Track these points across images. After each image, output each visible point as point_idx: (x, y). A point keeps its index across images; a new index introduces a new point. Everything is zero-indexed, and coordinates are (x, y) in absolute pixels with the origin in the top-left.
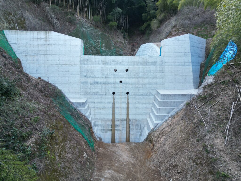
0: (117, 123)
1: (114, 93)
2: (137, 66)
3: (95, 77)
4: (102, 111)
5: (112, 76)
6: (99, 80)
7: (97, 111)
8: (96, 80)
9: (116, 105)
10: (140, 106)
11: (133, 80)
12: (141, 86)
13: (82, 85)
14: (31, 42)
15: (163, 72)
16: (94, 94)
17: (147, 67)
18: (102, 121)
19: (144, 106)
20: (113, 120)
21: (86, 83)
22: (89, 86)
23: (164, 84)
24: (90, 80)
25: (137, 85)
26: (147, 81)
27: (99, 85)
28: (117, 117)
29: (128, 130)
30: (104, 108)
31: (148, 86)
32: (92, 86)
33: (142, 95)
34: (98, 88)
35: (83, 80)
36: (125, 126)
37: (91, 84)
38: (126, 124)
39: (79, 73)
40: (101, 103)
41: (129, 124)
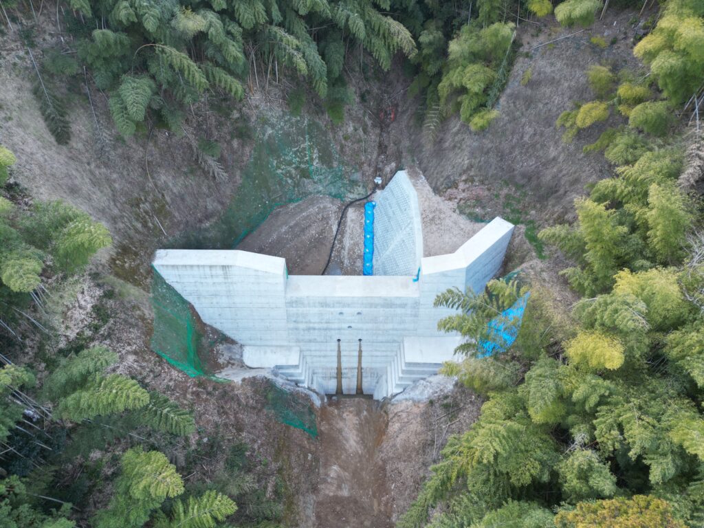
0: (343, 371)
1: (339, 340)
2: (375, 309)
3: (310, 322)
4: (322, 359)
5: (336, 321)
6: (316, 326)
7: (315, 359)
8: (311, 325)
9: (342, 354)
10: (379, 354)
11: (369, 326)
12: (381, 332)
13: (290, 332)
14: (203, 281)
15: (416, 316)
16: (310, 341)
17: (392, 310)
18: (323, 369)
19: (385, 354)
20: (339, 369)
21: (297, 329)
22: (302, 332)
23: (416, 330)
24: (302, 326)
25: (374, 332)
26: (390, 326)
27: (316, 331)
28: (344, 365)
29: (360, 378)
30: (325, 356)
31: (391, 332)
32: (306, 332)
33: (382, 342)
34: (315, 335)
35: (292, 325)
36: (356, 374)
37: (304, 330)
38: (358, 373)
39: (286, 318)
40: (320, 351)
41: (362, 373)
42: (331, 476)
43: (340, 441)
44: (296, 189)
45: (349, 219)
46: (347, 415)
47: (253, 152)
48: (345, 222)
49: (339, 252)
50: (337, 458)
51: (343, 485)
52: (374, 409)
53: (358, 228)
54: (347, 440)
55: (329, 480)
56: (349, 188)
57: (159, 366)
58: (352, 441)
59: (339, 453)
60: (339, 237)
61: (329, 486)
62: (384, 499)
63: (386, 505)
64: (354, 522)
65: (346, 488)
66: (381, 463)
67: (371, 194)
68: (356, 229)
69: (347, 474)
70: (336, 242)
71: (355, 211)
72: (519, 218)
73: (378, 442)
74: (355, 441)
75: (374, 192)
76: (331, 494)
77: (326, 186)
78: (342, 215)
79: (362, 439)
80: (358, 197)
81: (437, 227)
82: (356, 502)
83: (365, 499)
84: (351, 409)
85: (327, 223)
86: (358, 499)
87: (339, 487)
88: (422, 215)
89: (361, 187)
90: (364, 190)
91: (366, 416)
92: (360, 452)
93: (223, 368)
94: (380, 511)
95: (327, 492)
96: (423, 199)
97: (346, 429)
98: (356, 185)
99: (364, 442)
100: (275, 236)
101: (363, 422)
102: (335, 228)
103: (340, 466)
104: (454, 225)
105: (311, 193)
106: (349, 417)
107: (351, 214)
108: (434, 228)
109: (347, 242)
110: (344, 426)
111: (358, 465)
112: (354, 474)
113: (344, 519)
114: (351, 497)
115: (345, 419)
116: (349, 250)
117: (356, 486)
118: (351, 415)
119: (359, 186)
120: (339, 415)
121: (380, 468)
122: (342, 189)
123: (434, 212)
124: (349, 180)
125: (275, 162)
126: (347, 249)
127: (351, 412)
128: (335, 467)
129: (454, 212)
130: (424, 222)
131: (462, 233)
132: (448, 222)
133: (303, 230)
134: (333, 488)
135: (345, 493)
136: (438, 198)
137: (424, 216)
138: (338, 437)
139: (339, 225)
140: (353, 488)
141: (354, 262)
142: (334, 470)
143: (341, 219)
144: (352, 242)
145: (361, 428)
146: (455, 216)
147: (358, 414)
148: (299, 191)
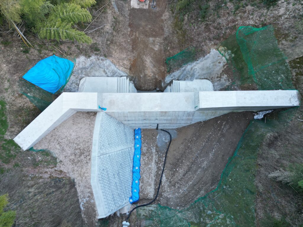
42: (158, 46)
43: (154, 61)
44: (202, 208)
45: (153, 186)
46: (151, 74)
47: (255, 215)
48: (155, 185)
49: (159, 160)
50: (155, 53)
51: (152, 42)
52: (137, 77)
53: (145, 178)
54: (151, 62)
55: (159, 44)
56: (154, 214)
57: (262, 20)
58: (148, 61)
59: (155, 56)
60: (160, 172)
61: (159, 41)
62: (133, 37)
63: (133, 34)
64: (147, 28)
65: (151, 41)
66: (134, 51)
67: (134, 209)
68: (147, 177)
69: (151, 46)
70: (162, 168)
71: (147, 194)
72: (6, 144)
73: (135, 61)
74: (147, 61)
75: (131, 212)
76: (157, 38)
77: (174, 216)
78: (158, 191)
79: (143, 62)
80: (145, 207)
81: (79, 147)
82: (146, 36)
83: (142, 37)
84: (149, 78)
85: (170, 182)
86: (145, 37)
87: (154, 41)
88: (90, 159)
89: (142, 215)
90: (139, 213)
91: (141, 74)
92: (144, 56)
93: (223, 71)
94: (135, 33)
95: (159, 39)
96: (86, 175)
97: (151, 67)
98: (147, 216)
99: (142, 61)
100: (211, 155)
101: (142, 71)
102: (164, 179)
103: (154, 50)
104: (65, 148)
105: (188, 210)
106: (150, 73)
107: (150, 192)
108: (82, 146)
109: (153, 166)
110: (152, 69)
111: (145, 50)
112: (147, 46)
113: (151, 30)
114: (148, 37)
115: (152, 72)
116: (152, 160)
117: (146, 41)
118: (149, 74)
119: (144, 215)
120: (155, 75)
121: (135, 49)
122: (159, 213)
123: (79, 161)
124: (153, 220)
125: (228, 222)
126: (154, 161)
127: (149, 76)
128: (156, 49)
129: (61, 161)
130: (89, 151)
131: (60, 140)
132: (69, 151)
133: (189, 169)
134: (156, 41)
135: (151, 39)
136: (72, 176)
137: (88, 157)
138: (155, 63)
139: (161, 181)
140: (148, 41)
141: (148, 150)
142: (157, 48)
143: (159, 187)
144: (150, 166)
145: (144, 68)
146: (61, 158)
147: (145, 75)
148: (199, 208)
